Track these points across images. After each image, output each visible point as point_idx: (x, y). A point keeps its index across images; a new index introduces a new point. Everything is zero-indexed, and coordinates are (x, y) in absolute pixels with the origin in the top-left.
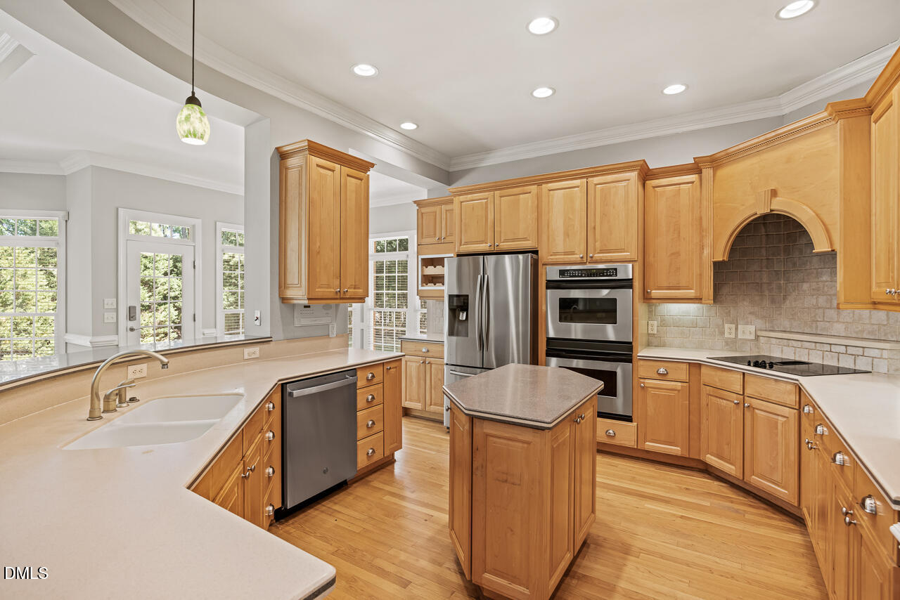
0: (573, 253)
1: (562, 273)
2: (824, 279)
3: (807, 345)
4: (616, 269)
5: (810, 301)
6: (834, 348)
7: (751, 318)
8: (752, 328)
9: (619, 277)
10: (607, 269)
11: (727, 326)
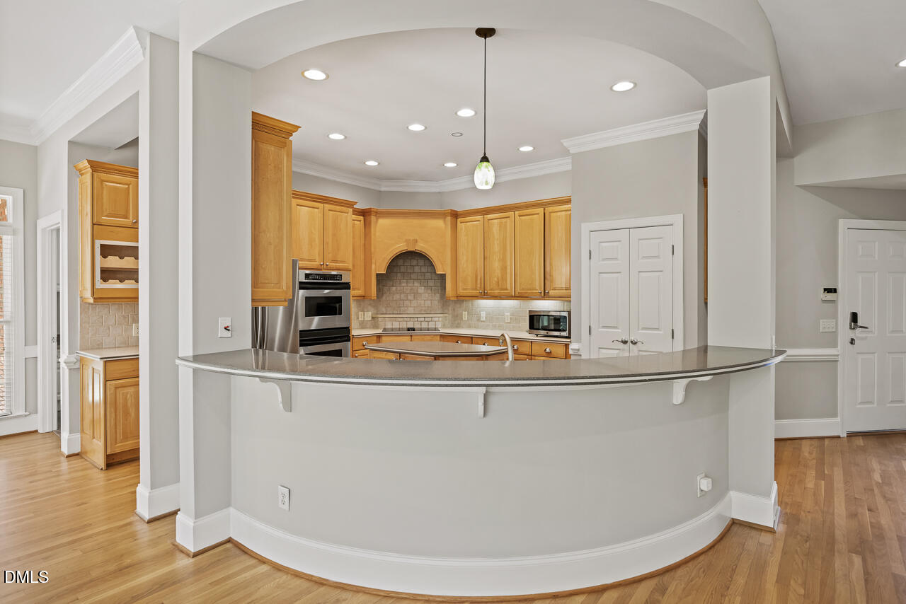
0: (315, 261)
1: (307, 276)
2: (403, 285)
3: (399, 319)
4: (341, 275)
5: (397, 297)
6: (419, 319)
7: (370, 307)
8: (370, 313)
9: (343, 281)
10: (336, 275)
11: (360, 313)
